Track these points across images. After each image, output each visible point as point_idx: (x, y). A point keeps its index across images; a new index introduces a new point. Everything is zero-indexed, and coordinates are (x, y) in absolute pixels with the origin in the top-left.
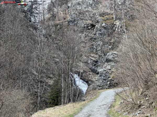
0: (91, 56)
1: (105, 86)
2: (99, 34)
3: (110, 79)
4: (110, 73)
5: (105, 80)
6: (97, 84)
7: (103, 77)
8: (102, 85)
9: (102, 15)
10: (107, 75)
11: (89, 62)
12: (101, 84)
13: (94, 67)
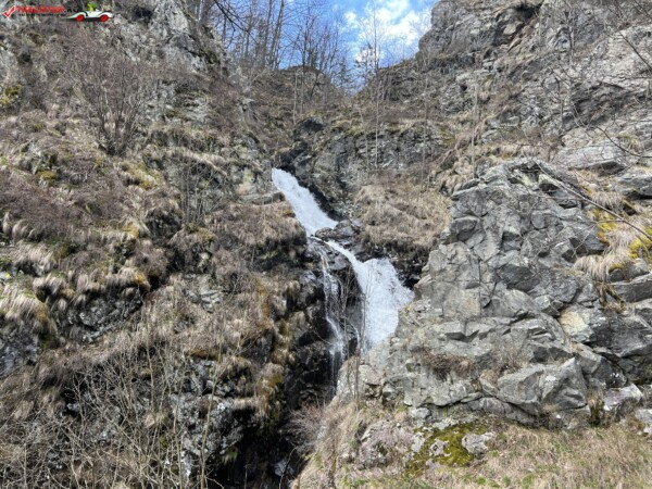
1: (527, 371)
4: (613, 199)
10: (553, 223)
12: (461, 337)
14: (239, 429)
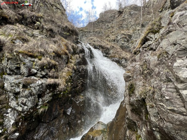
2: (129, 15)
11: (119, 38)
13: (126, 44)
14: (50, 94)
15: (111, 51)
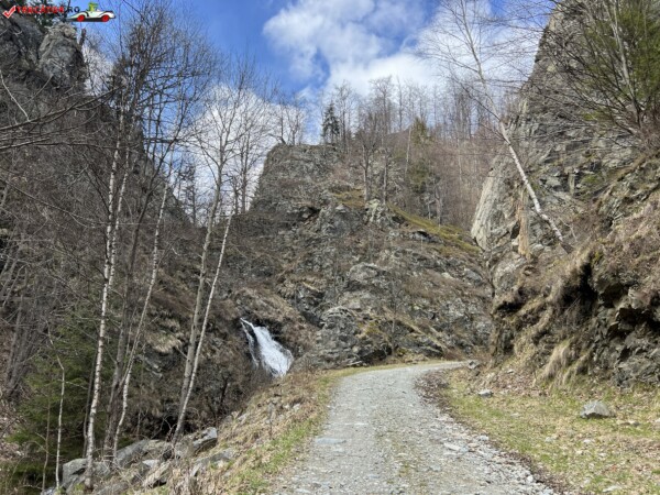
0: (305, 280)
2: (329, 230)
3: (360, 336)
4: (361, 319)
5: (345, 339)
6: (322, 353)
7: (338, 332)
8: (336, 356)
9: (336, 189)
10: (351, 326)
11: (302, 296)
12: (332, 353)
13: (312, 310)
15: (285, 329)
